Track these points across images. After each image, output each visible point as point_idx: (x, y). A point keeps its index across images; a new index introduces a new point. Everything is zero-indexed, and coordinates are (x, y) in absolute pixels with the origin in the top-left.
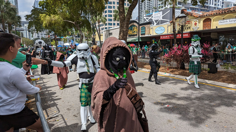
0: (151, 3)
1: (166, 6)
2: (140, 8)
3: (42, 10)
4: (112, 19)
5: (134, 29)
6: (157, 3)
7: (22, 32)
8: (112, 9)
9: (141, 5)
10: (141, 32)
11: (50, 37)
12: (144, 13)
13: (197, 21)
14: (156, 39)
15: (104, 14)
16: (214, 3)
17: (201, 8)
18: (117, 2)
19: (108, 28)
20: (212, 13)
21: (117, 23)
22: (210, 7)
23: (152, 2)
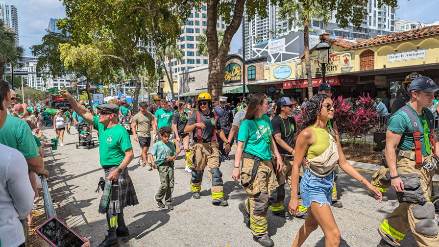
0: (264, 23)
1: (293, 29)
2: (246, 32)
3: (63, 37)
4: (193, 52)
5: (234, 70)
6: (276, 22)
7: (25, 76)
8: (194, 35)
9: (247, 27)
10: (248, 75)
11: (79, 87)
12: (253, 42)
13: (349, 56)
14: (275, 87)
15: (179, 43)
16: (377, 23)
17: (355, 32)
18: (203, 22)
19: (186, 69)
20: (375, 40)
21: (204, 60)
22: (370, 30)
23: (267, 22)
